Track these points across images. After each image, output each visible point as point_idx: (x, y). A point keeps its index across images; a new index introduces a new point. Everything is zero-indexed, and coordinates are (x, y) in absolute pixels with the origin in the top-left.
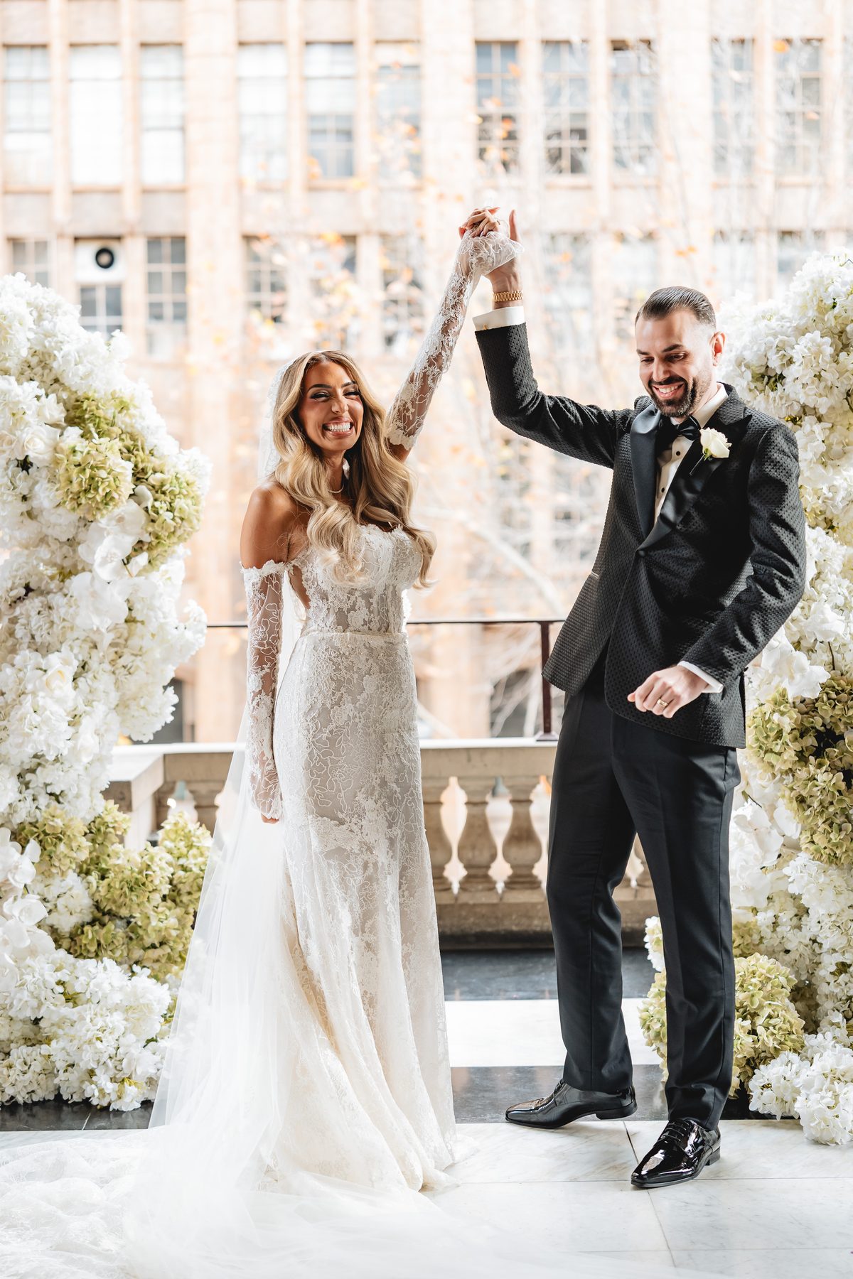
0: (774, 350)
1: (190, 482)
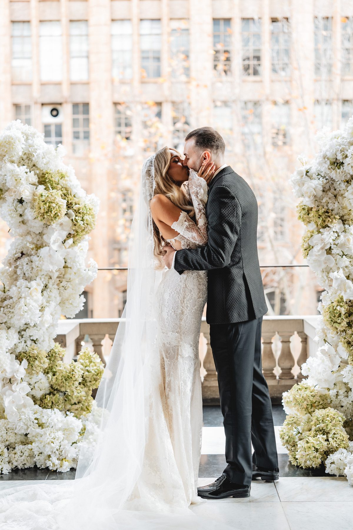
0: (339, 152)
1: (91, 208)
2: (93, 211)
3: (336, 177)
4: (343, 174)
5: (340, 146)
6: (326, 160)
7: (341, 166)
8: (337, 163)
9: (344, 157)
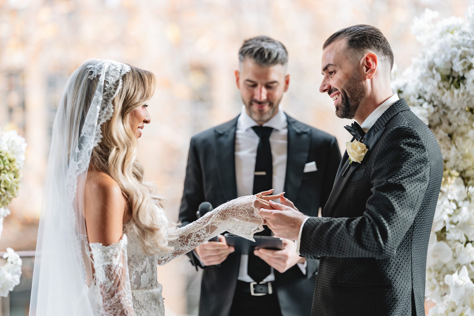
0: (458, 58)
1: (11, 160)
2: (15, 164)
3: (452, 102)
4: (465, 97)
5: (459, 47)
6: (434, 71)
7: (461, 84)
8: (454, 78)
9: (466, 67)
